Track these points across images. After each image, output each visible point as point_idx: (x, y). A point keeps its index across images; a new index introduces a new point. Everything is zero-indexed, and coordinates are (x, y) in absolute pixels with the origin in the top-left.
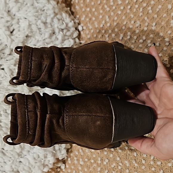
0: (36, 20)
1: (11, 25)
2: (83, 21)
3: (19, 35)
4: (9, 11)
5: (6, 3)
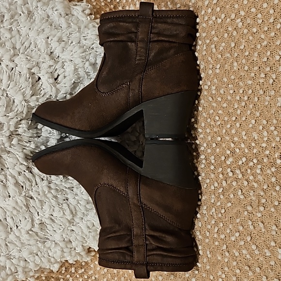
1: (54, 70)
3: (65, 84)
5: (47, 43)
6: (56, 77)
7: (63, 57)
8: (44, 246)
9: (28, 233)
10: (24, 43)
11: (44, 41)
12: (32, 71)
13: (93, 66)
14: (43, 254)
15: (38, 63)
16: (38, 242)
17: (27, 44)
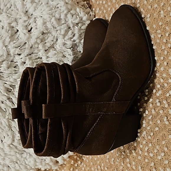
0: (50, 17)
1: (28, 25)
2: (98, 13)
4: (27, 12)
5: (23, 4)
6: (30, 29)
7: (35, 15)
8: (22, 157)
9: (10, 147)
10: (6, 5)
11: (21, 3)
12: (12, 25)
13: (58, 20)
14: (21, 162)
15: (16, 19)
16: (17, 154)
17: (8, 6)
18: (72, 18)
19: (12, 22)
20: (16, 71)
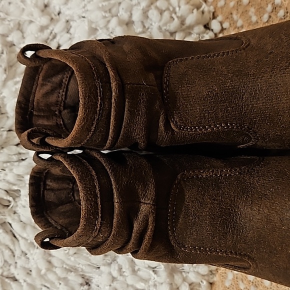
0: (105, 17)
1: (51, 37)
2: (222, 8)
4: (46, 6)
7: (67, 12)
12: (9, 39)
13: (125, 26)
15: (19, 24)
18: (160, 20)
19: (11, 31)
20: (20, 154)
